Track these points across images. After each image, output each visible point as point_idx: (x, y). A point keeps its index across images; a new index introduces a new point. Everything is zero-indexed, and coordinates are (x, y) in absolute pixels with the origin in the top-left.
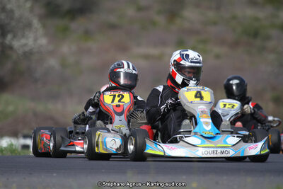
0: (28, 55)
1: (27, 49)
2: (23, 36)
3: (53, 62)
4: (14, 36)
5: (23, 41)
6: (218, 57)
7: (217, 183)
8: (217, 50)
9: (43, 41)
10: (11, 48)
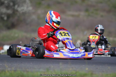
0: (24, 14)
1: (24, 11)
2: (22, 6)
3: (34, 17)
4: (19, 6)
5: (22, 8)
6: (102, 16)
7: (97, 68)
8: (102, 14)
9: (30, 8)
10: (17, 11)
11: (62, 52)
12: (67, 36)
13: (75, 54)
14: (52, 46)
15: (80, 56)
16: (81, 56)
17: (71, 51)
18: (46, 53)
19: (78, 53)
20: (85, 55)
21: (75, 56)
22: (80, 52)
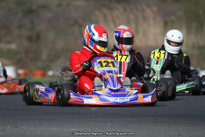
11: (98, 95)
12: (110, 66)
13: (119, 98)
14: (86, 85)
15: (128, 100)
16: (130, 101)
17: (113, 93)
18: (71, 96)
19: (125, 95)
20: (137, 98)
21: (119, 100)
22: (128, 93)
